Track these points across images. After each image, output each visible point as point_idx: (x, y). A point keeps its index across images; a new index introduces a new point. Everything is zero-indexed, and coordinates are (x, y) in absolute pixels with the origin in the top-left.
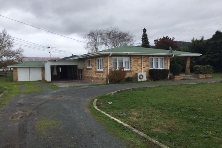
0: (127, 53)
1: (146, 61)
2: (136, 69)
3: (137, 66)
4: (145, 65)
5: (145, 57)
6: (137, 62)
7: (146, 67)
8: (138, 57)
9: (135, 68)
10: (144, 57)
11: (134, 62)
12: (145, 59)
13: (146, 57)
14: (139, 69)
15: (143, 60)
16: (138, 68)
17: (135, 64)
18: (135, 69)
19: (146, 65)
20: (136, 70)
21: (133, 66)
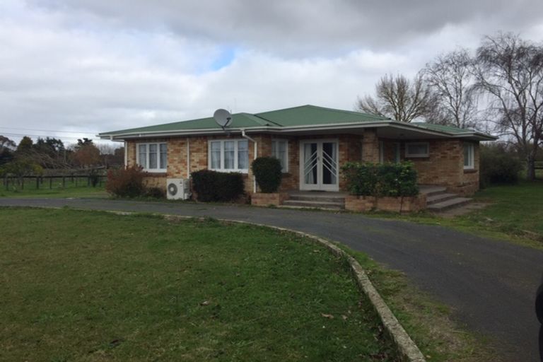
0: (138, 135)
1: (198, 151)
2: (177, 171)
3: (179, 163)
4: (195, 160)
5: (195, 141)
6: (179, 152)
7: (198, 165)
8: (180, 141)
9: (175, 167)
10: (194, 139)
11: (172, 152)
12: (196, 145)
13: (200, 141)
14: (182, 171)
15: (190, 147)
16: (180, 167)
17: (175, 159)
18: (175, 169)
19: (198, 161)
20: (177, 173)
21: (170, 163)
